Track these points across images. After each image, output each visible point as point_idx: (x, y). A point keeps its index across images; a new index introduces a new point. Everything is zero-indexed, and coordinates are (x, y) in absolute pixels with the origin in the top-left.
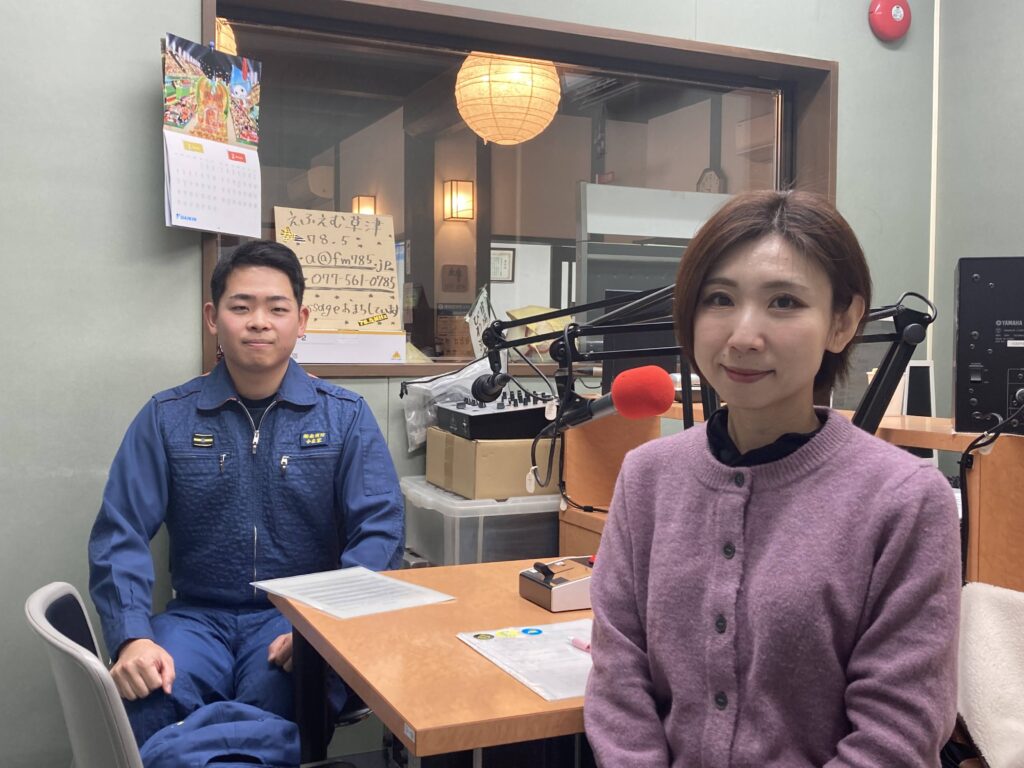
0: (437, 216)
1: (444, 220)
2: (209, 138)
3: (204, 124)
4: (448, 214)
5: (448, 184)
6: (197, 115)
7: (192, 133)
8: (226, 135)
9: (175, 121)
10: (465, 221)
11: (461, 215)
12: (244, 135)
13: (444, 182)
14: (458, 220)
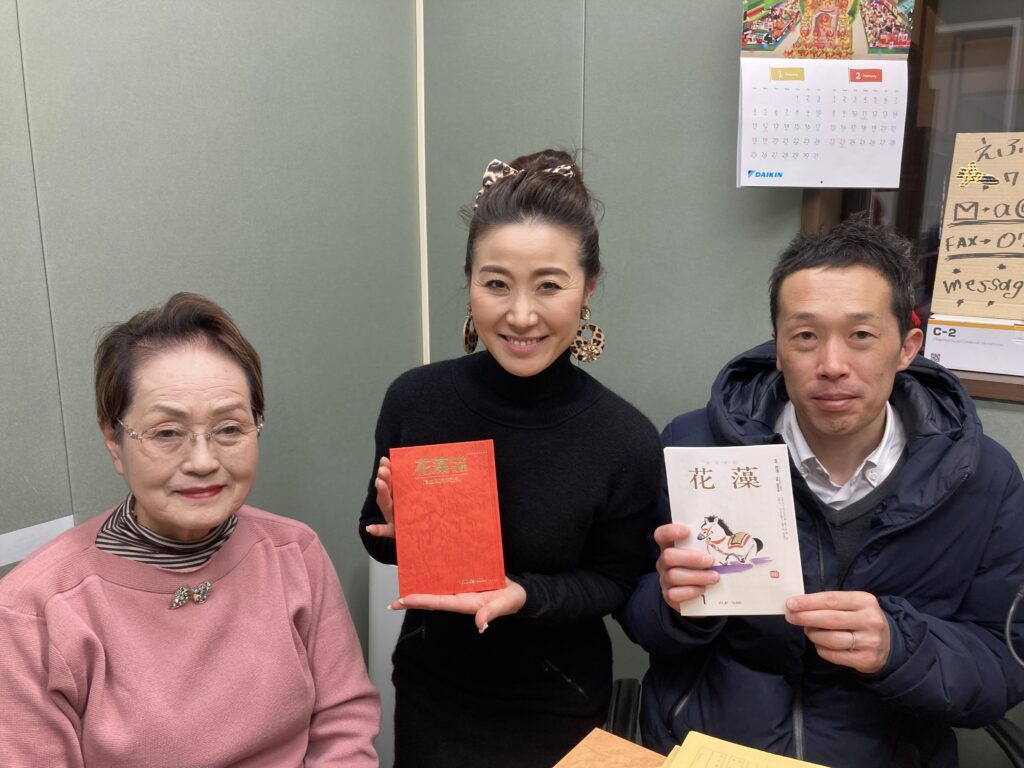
2: (819, 57)
3: (811, 36)
6: (798, 27)
7: (789, 54)
8: (850, 46)
9: (759, 41)
12: (883, 41)
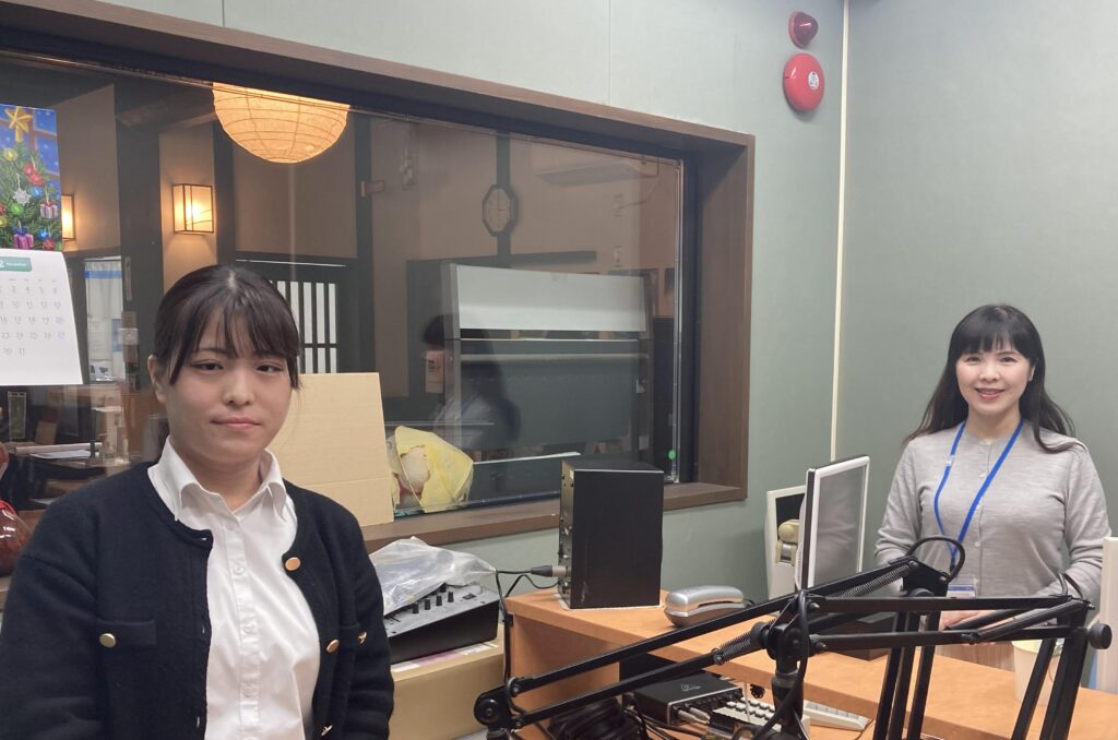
0: (166, 228)
1: (175, 233)
4: (180, 226)
5: (178, 190)
10: (203, 234)
11: (197, 227)
13: (173, 185)
14: (193, 233)
